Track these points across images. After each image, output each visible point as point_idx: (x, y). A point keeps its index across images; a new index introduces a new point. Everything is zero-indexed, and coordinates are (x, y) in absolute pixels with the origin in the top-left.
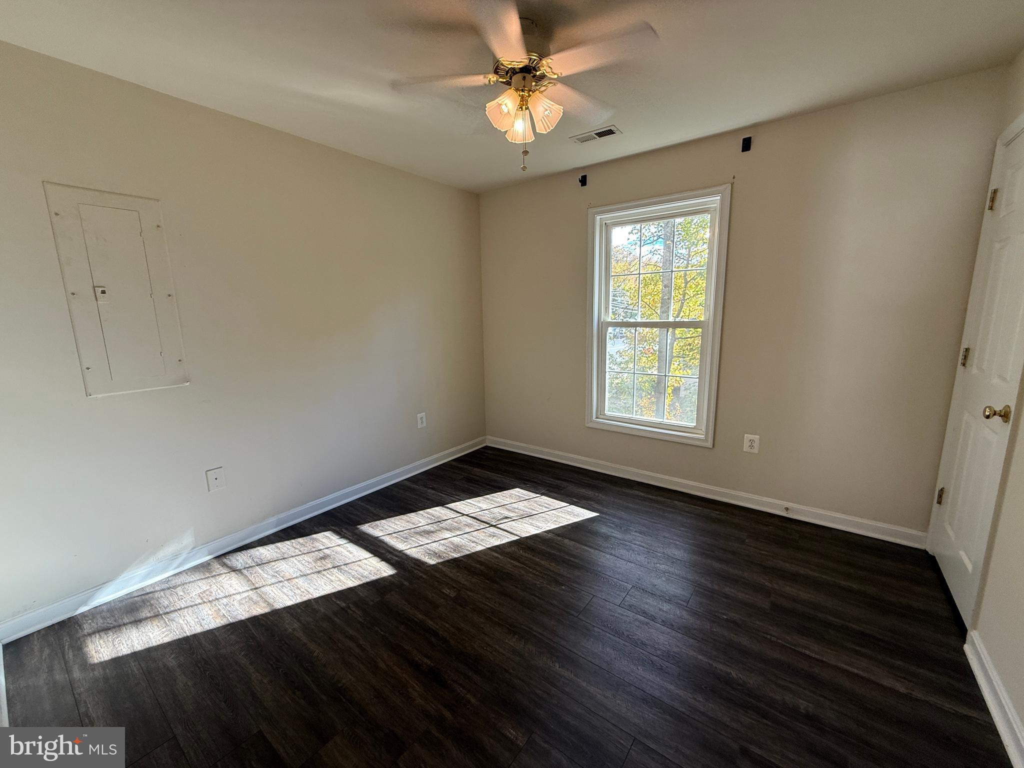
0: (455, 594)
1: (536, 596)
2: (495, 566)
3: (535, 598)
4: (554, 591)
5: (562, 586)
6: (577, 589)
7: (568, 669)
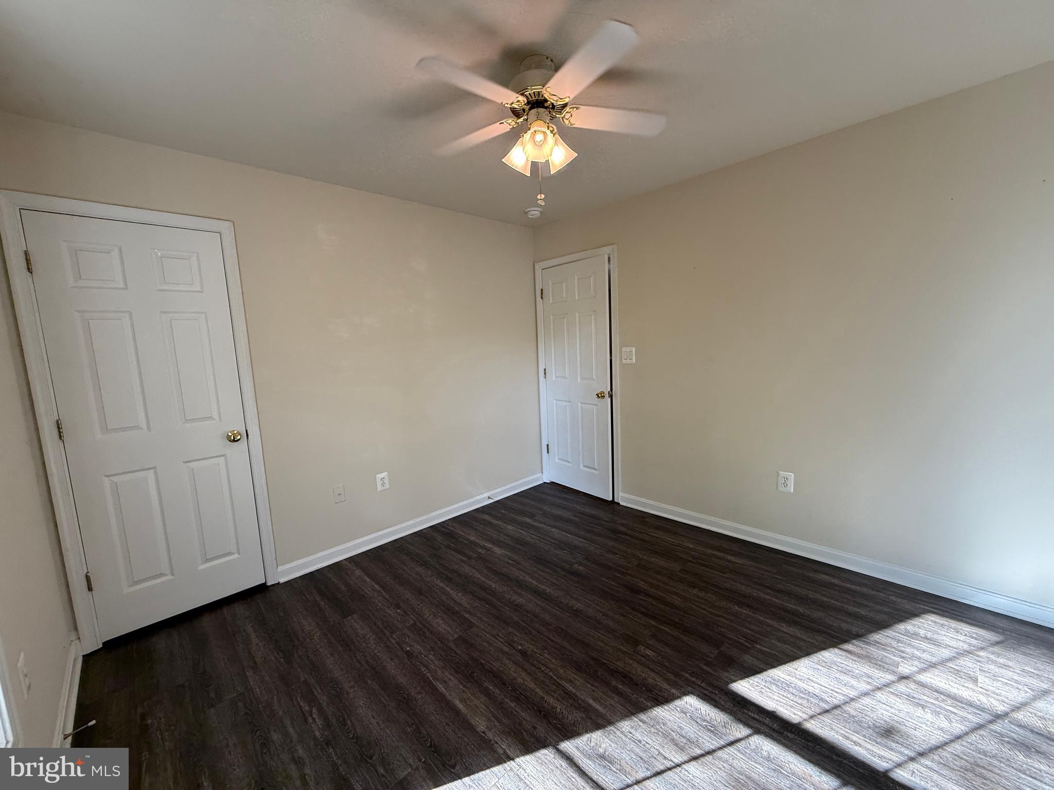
0: (638, 648)
1: (552, 641)
2: (596, 684)
3: (554, 639)
4: (532, 645)
5: (520, 650)
6: (507, 645)
7: (541, 588)
